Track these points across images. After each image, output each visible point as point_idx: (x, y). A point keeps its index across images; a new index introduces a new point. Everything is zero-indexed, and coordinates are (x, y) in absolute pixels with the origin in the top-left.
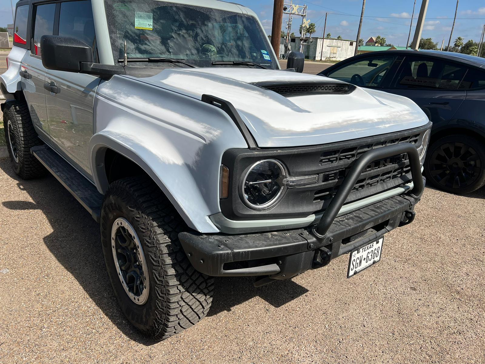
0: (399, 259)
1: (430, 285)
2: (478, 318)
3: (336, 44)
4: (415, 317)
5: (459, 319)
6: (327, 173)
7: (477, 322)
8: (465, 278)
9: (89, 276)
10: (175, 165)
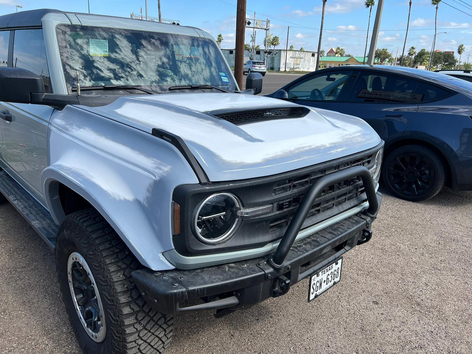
0: (361, 273)
1: (391, 298)
2: (438, 330)
3: (299, 55)
4: (378, 333)
5: (420, 332)
6: (281, 202)
7: (437, 335)
8: (425, 288)
9: (47, 310)
10: (126, 201)
